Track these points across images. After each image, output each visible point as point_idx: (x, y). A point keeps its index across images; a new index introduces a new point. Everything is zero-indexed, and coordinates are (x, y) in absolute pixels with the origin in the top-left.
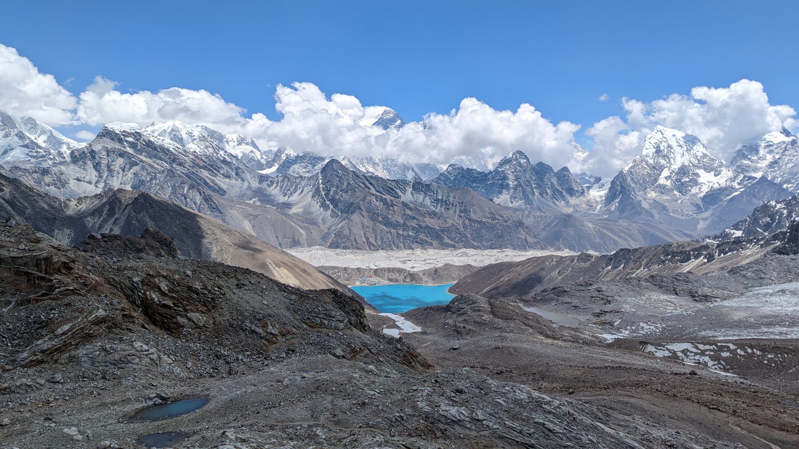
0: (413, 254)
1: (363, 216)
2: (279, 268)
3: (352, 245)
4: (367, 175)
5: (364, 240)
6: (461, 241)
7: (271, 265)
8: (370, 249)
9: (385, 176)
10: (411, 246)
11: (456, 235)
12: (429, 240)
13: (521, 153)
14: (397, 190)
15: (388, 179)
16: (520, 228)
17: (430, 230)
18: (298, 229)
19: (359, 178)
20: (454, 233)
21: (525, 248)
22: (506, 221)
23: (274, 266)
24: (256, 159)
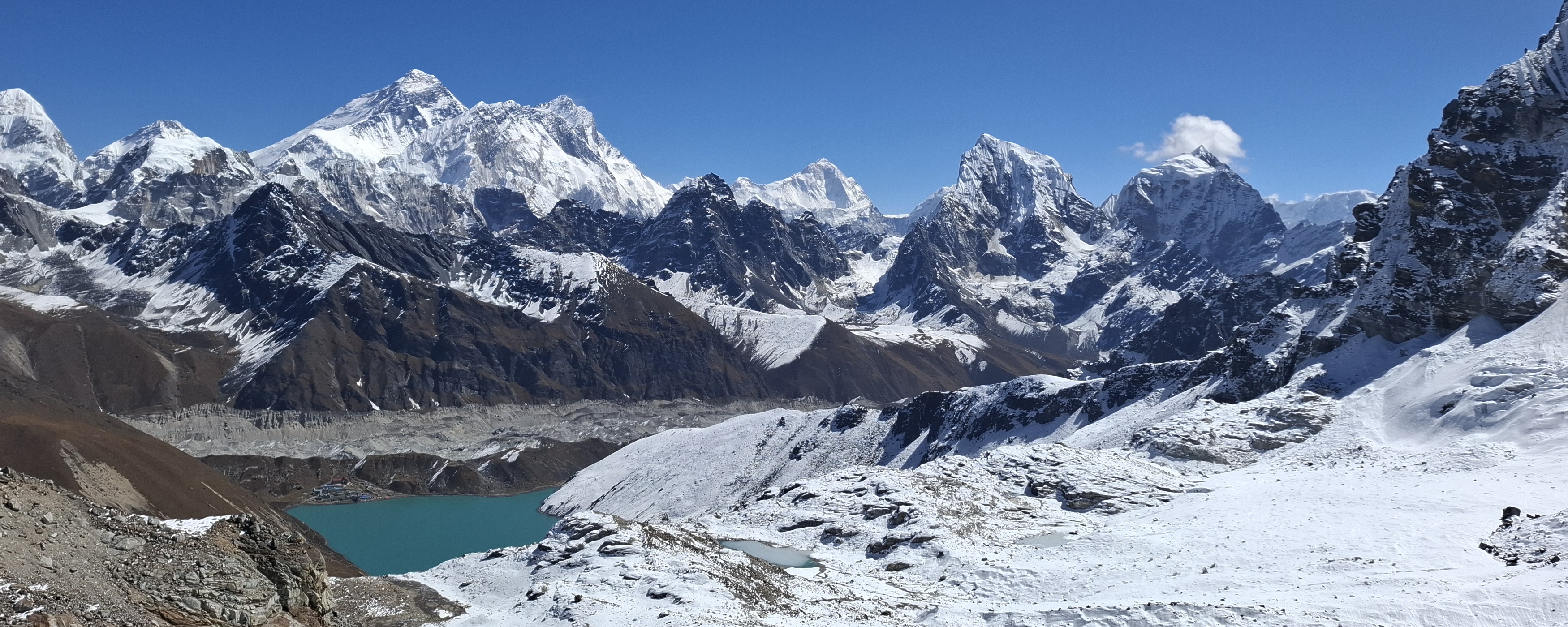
0: (459, 418)
1: (337, 323)
2: (95, 465)
3: (302, 398)
4: (357, 222)
5: (335, 383)
6: (579, 383)
7: (73, 457)
8: (349, 407)
9: (401, 225)
10: (455, 398)
11: (567, 368)
12: (501, 381)
13: (717, 181)
14: (429, 260)
15: (408, 233)
16: (712, 350)
17: (506, 355)
18: (157, 359)
19: (335, 229)
20: (561, 364)
21: (723, 395)
22: (682, 333)
23: (80, 458)
24: (62, 179)
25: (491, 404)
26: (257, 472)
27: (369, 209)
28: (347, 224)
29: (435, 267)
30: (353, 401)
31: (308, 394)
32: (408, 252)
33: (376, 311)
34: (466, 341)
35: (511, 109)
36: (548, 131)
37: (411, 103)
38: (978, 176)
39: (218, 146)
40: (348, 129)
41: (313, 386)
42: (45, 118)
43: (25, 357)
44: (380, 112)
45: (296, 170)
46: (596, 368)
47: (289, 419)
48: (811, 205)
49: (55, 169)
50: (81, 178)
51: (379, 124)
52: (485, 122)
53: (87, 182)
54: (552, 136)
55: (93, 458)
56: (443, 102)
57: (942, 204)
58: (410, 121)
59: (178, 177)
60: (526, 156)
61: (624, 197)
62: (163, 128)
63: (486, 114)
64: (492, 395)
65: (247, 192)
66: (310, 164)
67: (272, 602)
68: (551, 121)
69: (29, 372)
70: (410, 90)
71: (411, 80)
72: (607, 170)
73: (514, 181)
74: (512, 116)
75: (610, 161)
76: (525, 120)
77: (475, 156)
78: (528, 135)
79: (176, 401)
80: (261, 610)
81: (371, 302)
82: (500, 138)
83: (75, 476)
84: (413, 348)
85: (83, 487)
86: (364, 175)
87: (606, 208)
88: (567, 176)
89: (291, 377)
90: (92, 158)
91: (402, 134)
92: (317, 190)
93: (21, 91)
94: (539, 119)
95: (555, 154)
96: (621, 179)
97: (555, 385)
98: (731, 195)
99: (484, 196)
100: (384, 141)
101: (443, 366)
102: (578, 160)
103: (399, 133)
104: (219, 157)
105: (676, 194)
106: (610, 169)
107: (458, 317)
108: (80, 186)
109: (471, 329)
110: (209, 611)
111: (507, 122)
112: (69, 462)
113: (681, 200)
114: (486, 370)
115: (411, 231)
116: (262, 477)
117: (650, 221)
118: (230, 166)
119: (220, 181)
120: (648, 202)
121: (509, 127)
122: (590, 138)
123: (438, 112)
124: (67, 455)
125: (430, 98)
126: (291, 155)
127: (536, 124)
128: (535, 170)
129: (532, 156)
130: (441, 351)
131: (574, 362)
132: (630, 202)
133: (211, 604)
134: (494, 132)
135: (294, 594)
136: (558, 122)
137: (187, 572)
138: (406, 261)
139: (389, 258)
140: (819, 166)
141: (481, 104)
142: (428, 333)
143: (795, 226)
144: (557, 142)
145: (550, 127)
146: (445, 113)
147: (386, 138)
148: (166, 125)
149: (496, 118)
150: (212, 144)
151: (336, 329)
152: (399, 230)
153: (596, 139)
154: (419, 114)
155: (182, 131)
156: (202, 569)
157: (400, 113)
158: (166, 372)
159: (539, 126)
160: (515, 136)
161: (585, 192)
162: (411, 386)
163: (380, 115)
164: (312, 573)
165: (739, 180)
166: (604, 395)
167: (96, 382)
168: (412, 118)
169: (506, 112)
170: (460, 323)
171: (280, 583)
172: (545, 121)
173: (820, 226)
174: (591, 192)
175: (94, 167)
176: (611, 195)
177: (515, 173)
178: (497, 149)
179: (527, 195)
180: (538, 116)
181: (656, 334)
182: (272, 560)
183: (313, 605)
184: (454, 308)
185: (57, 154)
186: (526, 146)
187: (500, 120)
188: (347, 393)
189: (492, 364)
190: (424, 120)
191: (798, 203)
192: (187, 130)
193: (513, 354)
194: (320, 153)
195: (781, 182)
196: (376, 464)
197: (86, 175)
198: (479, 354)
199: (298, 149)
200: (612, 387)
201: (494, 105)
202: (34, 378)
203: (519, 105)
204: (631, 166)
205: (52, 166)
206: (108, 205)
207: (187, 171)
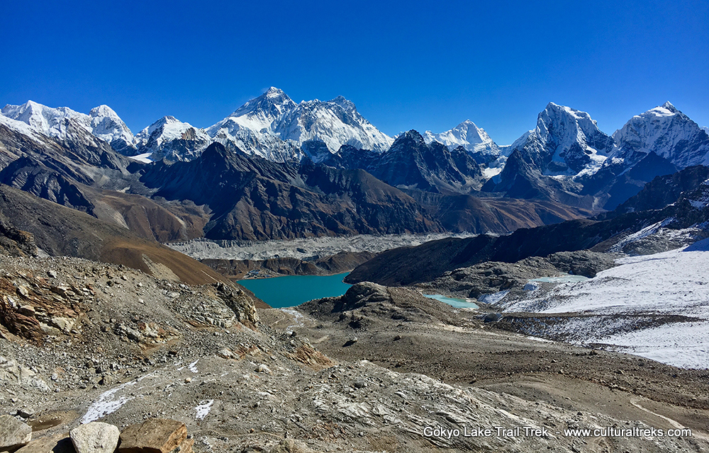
0: (305, 242)
1: (249, 202)
2: (157, 264)
3: (238, 235)
4: (253, 158)
5: (252, 229)
6: (356, 227)
7: (148, 260)
8: (258, 239)
9: (273, 159)
10: (303, 234)
11: (351, 221)
12: (322, 227)
14: (286, 174)
16: (417, 212)
18: (176, 219)
19: (244, 162)
20: (348, 219)
21: (423, 231)
22: (402, 205)
23: (151, 261)
24: (128, 144)
25: (319, 237)
26: (223, 266)
27: (257, 152)
28: (249, 159)
29: (289, 177)
30: (260, 236)
31: (240, 233)
32: (277, 171)
33: (265, 197)
34: (305, 210)
35: (317, 103)
36: (334, 113)
37: (272, 103)
39: (191, 126)
40: (245, 116)
41: (242, 230)
42: (118, 117)
43: (123, 220)
45: (225, 136)
46: (364, 220)
47: (234, 244)
48: (462, 143)
49: (125, 140)
50: (136, 143)
51: (259, 113)
52: (305, 110)
53: (138, 144)
54: (336, 115)
55: (156, 261)
56: (286, 102)
57: (528, 139)
58: (272, 111)
59: (176, 141)
60: (325, 125)
61: (372, 143)
62: (167, 119)
63: (306, 106)
64: (319, 233)
65: (205, 147)
66: (230, 133)
67: (233, 318)
68: (335, 108)
69: (125, 226)
70: (271, 97)
71: (271, 92)
72: (363, 130)
73: (321, 137)
74: (318, 107)
75: (365, 126)
76: (323, 109)
77: (302, 126)
78: (325, 115)
79: (186, 237)
80: (229, 321)
81: (263, 194)
82: (313, 118)
83: (150, 268)
84: (283, 213)
85: (153, 272)
86: (255, 137)
87: (364, 148)
88: (345, 134)
89: (233, 226)
90: (139, 134)
91: (269, 117)
92: (235, 144)
93: (106, 106)
94: (330, 107)
95: (338, 124)
96: (369, 134)
97: (346, 228)
99: (307, 145)
100: (261, 120)
101: (296, 221)
102: (349, 126)
103: (267, 117)
104: (192, 132)
105: (396, 140)
107: (301, 199)
108: (136, 147)
109: (307, 205)
111: (315, 109)
112: (146, 262)
113: (398, 142)
114: (315, 223)
115: (277, 161)
116: (225, 267)
117: (384, 153)
118: (197, 135)
119: (193, 142)
120: (383, 145)
121: (316, 112)
122: (354, 115)
123: (284, 106)
124: (145, 260)
125: (280, 100)
126: (222, 129)
128: (329, 131)
129: (328, 125)
130: (294, 214)
131: (353, 218)
132: (375, 145)
134: (310, 115)
135: (242, 314)
136: (339, 109)
138: (276, 175)
139: (269, 174)
140: (466, 123)
141: (303, 101)
142: (287, 206)
144: (339, 118)
145: (335, 111)
146: (287, 107)
149: (310, 108)
150: (189, 126)
151: (249, 206)
152: (271, 161)
153: (358, 116)
154: (276, 108)
155: (175, 120)
157: (267, 108)
158: (181, 225)
159: (330, 111)
160: (319, 116)
161: (354, 141)
162: (283, 229)
163: (258, 109)
164: (249, 306)
165: (426, 132)
166: (368, 232)
167: (153, 230)
169: (315, 105)
170: (302, 202)
171: (236, 311)
172: (332, 109)
173: (466, 152)
174: (356, 140)
175: (140, 138)
176: (365, 142)
177: (321, 133)
178: (312, 123)
179: (327, 144)
181: (390, 205)
182: (232, 301)
183: (250, 320)
184: (299, 195)
185: (124, 133)
186: (325, 121)
187: (312, 109)
188: (256, 232)
189: (317, 219)
190: (278, 110)
191: (455, 142)
192: (177, 120)
193: (326, 215)
194: (234, 128)
195: (447, 133)
196: (272, 262)
197: (138, 142)
198: (311, 215)
199: (224, 126)
200: (371, 229)
201: (309, 102)
202: (128, 228)
203: (320, 101)
204: (374, 128)
205: (123, 138)
206: (147, 155)
207: (179, 138)
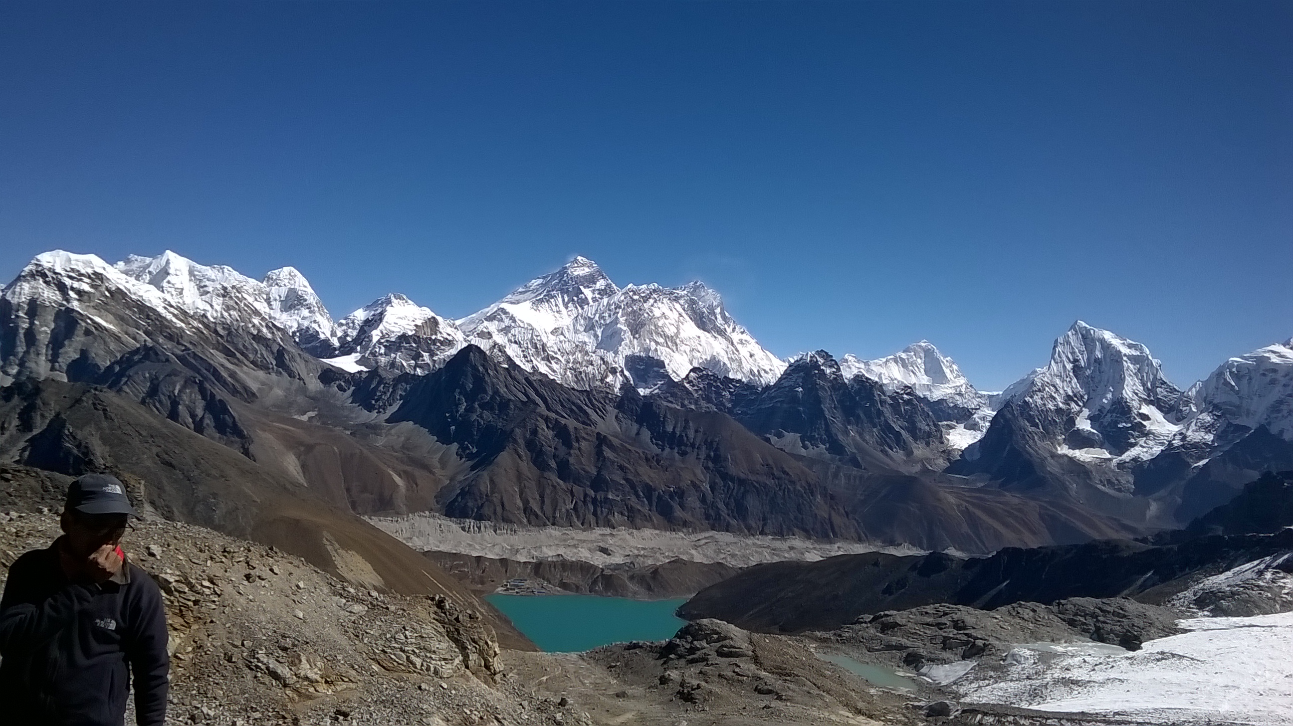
0: (612, 535)
1: (520, 456)
2: (347, 552)
3: (495, 513)
4: (535, 378)
5: (520, 503)
6: (707, 517)
7: (332, 544)
8: (529, 522)
9: (568, 382)
10: (609, 521)
11: (698, 504)
12: (645, 510)
13: (827, 356)
14: (589, 411)
15: (573, 389)
16: (819, 498)
17: (649, 490)
18: (390, 474)
19: (518, 383)
20: (692, 500)
21: (828, 536)
22: (793, 483)
23: (337, 546)
24: (322, 337)
25: (638, 529)
26: (463, 566)
27: (543, 368)
28: (527, 379)
29: (594, 416)
30: (532, 517)
31: (499, 509)
32: (573, 403)
33: (549, 448)
34: (618, 477)
35: (654, 291)
36: (684, 309)
37: (576, 283)
38: (1069, 360)
39: (433, 314)
40: (528, 304)
41: (503, 505)
42: (310, 290)
43: (299, 469)
44: (553, 290)
45: (489, 335)
46: (721, 505)
47: (485, 527)
48: (911, 380)
49: (318, 329)
50: (336, 336)
51: (552, 300)
52: (633, 300)
53: (339, 339)
54: (687, 314)
55: (346, 546)
56: (601, 284)
57: (1033, 383)
58: (575, 299)
59: (404, 337)
60: (666, 330)
61: (746, 367)
62: (393, 299)
63: (635, 294)
64: (638, 521)
65: (454, 351)
66: (499, 331)
67: (457, 661)
68: (686, 301)
69: (301, 480)
70: (576, 273)
71: (576, 265)
72: (733, 344)
73: (656, 350)
74: (656, 296)
75: (736, 337)
76: (665, 300)
77: (625, 328)
78: (668, 313)
79: (404, 508)
80: (449, 666)
81: (546, 442)
82: (646, 315)
83: (334, 558)
84: (577, 480)
85: (340, 567)
86: (540, 340)
87: (731, 376)
88: (700, 349)
89: (487, 495)
90: (344, 322)
91: (570, 309)
92: (505, 351)
93: (293, 269)
94: (677, 299)
95: (690, 329)
96: (744, 351)
97: (687, 516)
98: (839, 369)
99: (632, 362)
100: (556, 313)
101: (600, 496)
102: (709, 335)
103: (567, 308)
104: (433, 323)
105: (790, 366)
106: (735, 343)
107: (612, 457)
108: (336, 342)
109: (622, 468)
110: (412, 663)
111: (651, 301)
112: (329, 548)
113: (795, 369)
114: (633, 501)
115: (576, 387)
116: (466, 570)
117: (768, 387)
118: (441, 330)
119: (434, 342)
120: (766, 372)
121: (652, 306)
122: (719, 317)
123: (597, 292)
124: (328, 543)
125: (590, 280)
126: (486, 323)
127: (675, 303)
128: (672, 341)
129: (671, 331)
130: (598, 483)
131: (703, 500)
132: (751, 371)
133: (413, 658)
134: (640, 310)
135: (473, 657)
136: (692, 302)
137: (396, 633)
138: (572, 410)
139: (559, 408)
140: (920, 346)
141: (630, 286)
142: (588, 468)
143: (895, 397)
144: (691, 319)
145: (686, 306)
146: (603, 292)
147: (557, 312)
148: (395, 297)
149: (643, 297)
150: (428, 313)
151: (520, 461)
152: (566, 386)
153: (724, 318)
154: (582, 293)
155: (406, 302)
156: (407, 632)
157: (567, 292)
158: (398, 486)
159: (677, 306)
160: (657, 313)
161: (714, 361)
162: (575, 509)
163: (552, 293)
164: (487, 643)
165: (846, 356)
166: (727, 529)
167: (348, 490)
168: (577, 297)
169: (651, 292)
170: (613, 462)
171: (463, 649)
172: (682, 301)
173: (918, 398)
174: (719, 361)
175: (345, 327)
176: (735, 365)
177: (657, 343)
178: (643, 325)
179: (666, 363)
180: (676, 297)
181: (770, 482)
182: (457, 630)
183: (487, 667)
184: (608, 450)
185: (318, 317)
186: (667, 322)
187: (646, 299)
188: (527, 510)
189: (638, 496)
190: (586, 298)
191: (900, 378)
192: (410, 302)
193: (655, 490)
194: (507, 322)
195: (884, 360)
196: (550, 567)
197: (339, 334)
198: (627, 488)
199: (491, 318)
200: (733, 522)
201: (641, 287)
202: (306, 485)
203: (661, 287)
204: (753, 341)
205: (315, 326)
206: (355, 356)
207: (410, 333)
